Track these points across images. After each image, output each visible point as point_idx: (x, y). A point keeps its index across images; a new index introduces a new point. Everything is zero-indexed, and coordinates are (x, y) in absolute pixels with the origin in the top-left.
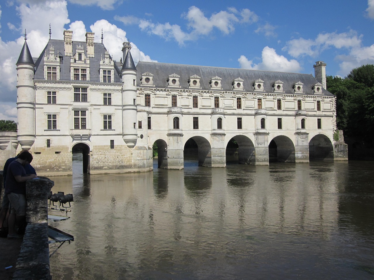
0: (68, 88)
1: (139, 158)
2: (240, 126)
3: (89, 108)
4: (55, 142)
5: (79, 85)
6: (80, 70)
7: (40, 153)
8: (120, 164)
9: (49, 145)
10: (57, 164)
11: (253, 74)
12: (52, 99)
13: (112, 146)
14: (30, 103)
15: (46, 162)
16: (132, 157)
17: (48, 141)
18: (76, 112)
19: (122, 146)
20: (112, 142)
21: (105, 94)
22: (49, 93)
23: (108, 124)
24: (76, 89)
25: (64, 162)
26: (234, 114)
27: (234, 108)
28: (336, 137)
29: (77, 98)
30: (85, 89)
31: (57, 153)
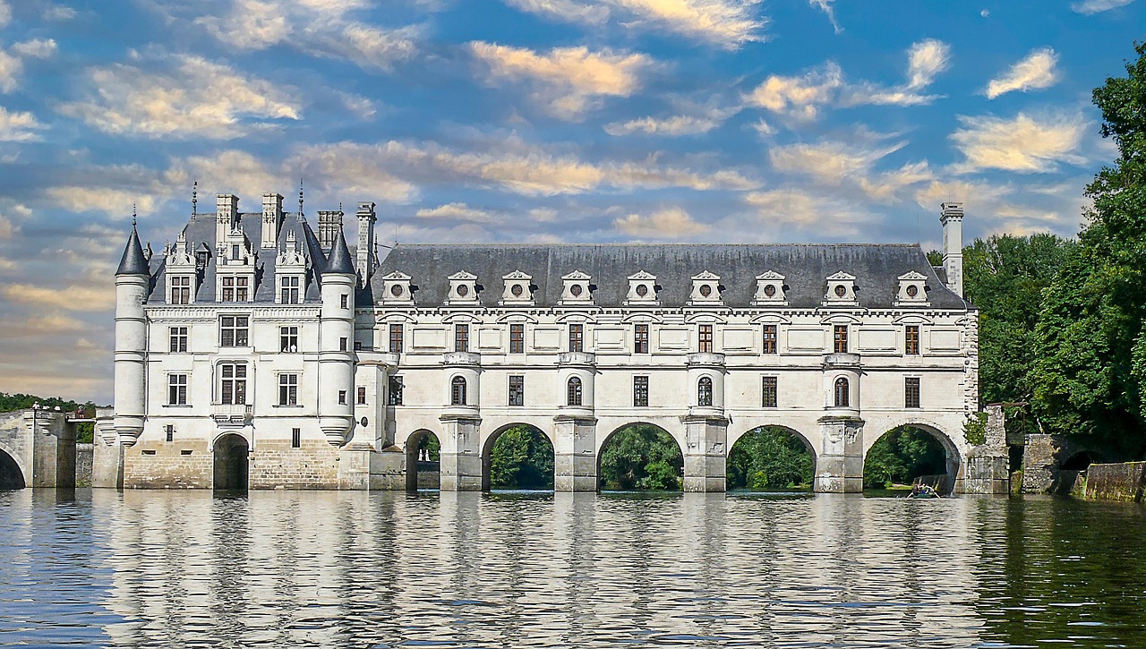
0: (210, 320)
1: (353, 470)
2: (641, 399)
3: (250, 359)
4: (183, 431)
5: (232, 311)
6: (235, 279)
7: (154, 452)
8: (310, 480)
9: (170, 438)
10: (184, 476)
11: (706, 256)
12: (179, 342)
13: (296, 443)
14: (135, 353)
15: (164, 471)
16: (337, 467)
17: (170, 428)
18: (227, 370)
19: (316, 441)
20: (296, 432)
21: (284, 330)
22: (174, 330)
23: (287, 393)
24: (227, 320)
25: (198, 472)
26: (622, 368)
27: (626, 351)
28: (975, 433)
29: (226, 340)
30: (243, 320)
31: (184, 453)
